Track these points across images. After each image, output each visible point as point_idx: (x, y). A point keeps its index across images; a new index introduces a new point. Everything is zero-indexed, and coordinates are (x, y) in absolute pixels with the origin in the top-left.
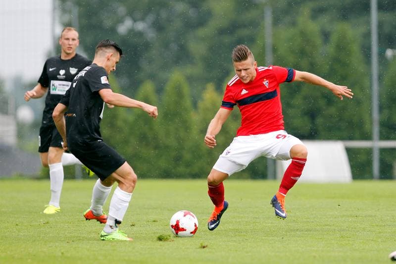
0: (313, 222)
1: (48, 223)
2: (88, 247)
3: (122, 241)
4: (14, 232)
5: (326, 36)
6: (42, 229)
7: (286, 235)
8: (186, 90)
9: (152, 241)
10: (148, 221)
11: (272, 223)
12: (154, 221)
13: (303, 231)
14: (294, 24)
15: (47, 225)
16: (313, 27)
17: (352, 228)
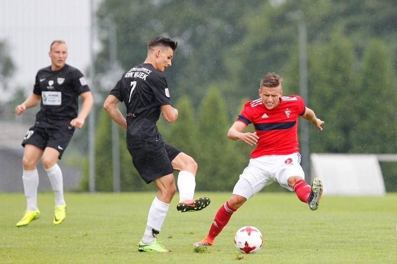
0: (346, 234)
1: (86, 235)
2: (126, 259)
3: (159, 253)
4: (54, 244)
5: (359, 52)
6: (80, 241)
7: (321, 247)
8: (222, 104)
9: (189, 253)
10: (185, 234)
11: (306, 235)
12: (191, 233)
13: (337, 242)
14: (328, 40)
15: (86, 236)
16: (346, 43)
17: (385, 240)
